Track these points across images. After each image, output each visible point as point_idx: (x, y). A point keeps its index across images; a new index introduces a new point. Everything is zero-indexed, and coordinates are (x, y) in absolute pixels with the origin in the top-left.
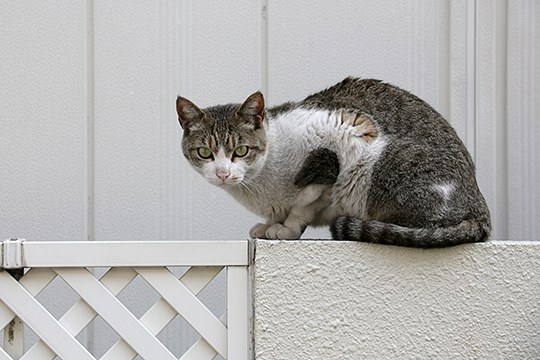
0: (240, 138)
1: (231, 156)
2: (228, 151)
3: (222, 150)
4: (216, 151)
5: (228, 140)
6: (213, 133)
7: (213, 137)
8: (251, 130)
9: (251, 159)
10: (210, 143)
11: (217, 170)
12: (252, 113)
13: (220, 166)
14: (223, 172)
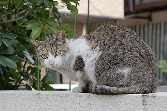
0: (57, 48)
1: (54, 55)
2: (52, 53)
3: (50, 53)
4: (48, 54)
5: (52, 49)
6: (45, 48)
7: (45, 49)
8: (61, 45)
9: (63, 55)
10: (45, 52)
11: (49, 62)
12: (61, 38)
13: (50, 60)
14: (52, 62)
